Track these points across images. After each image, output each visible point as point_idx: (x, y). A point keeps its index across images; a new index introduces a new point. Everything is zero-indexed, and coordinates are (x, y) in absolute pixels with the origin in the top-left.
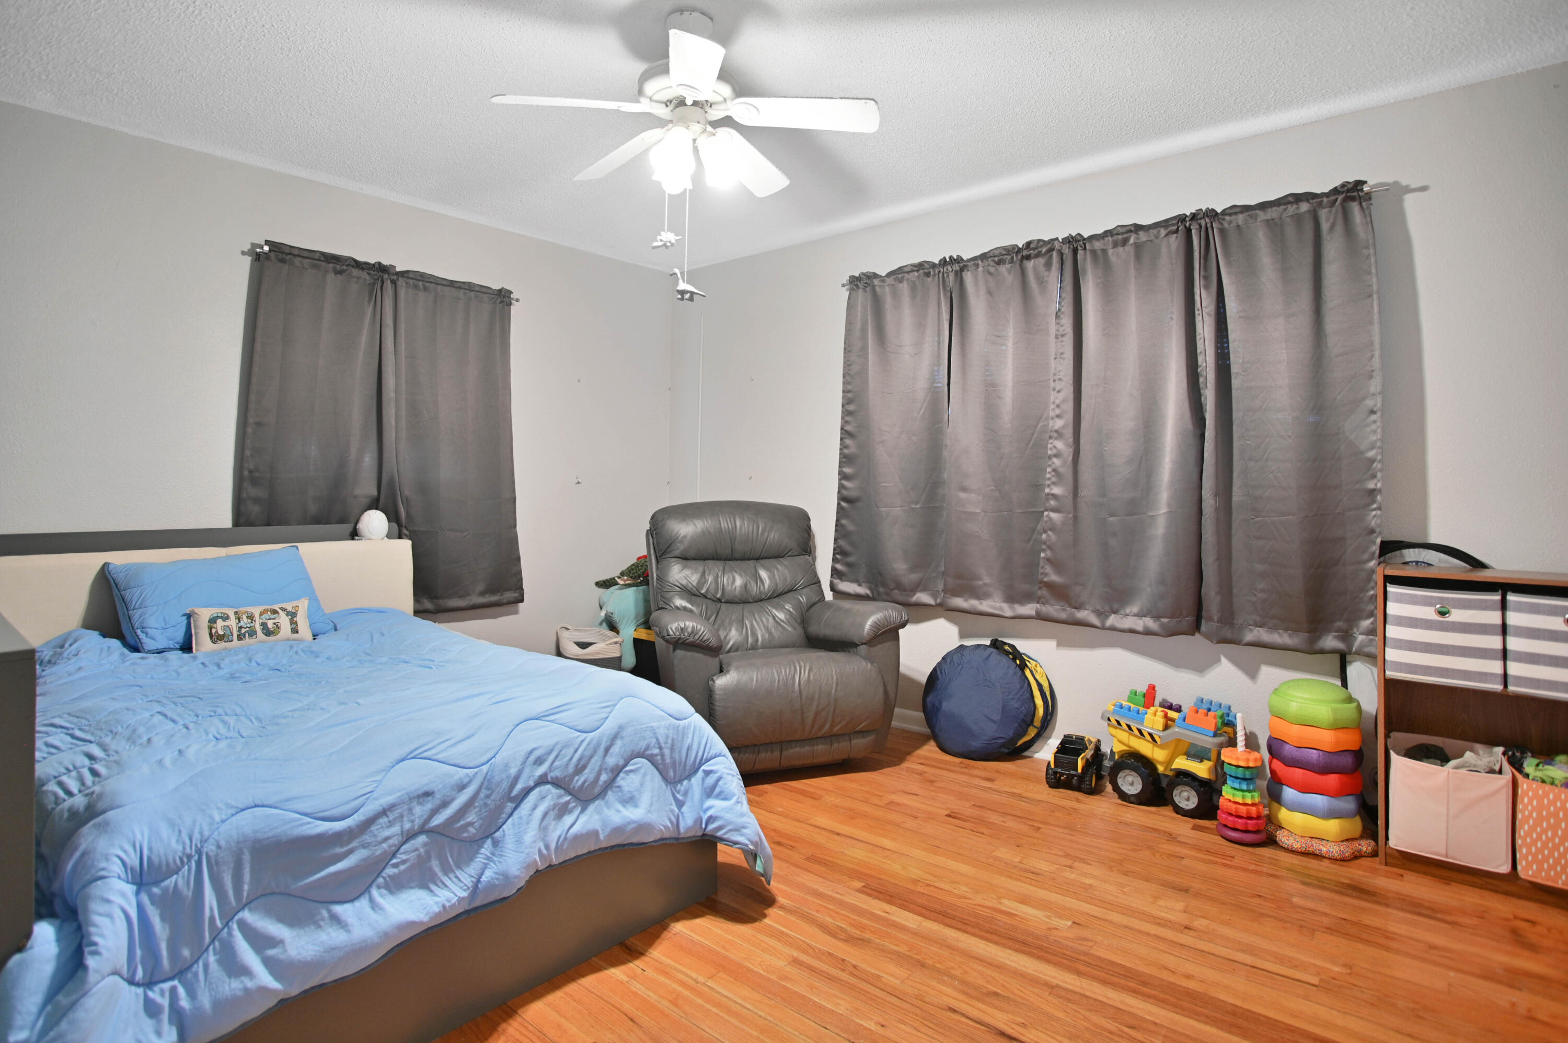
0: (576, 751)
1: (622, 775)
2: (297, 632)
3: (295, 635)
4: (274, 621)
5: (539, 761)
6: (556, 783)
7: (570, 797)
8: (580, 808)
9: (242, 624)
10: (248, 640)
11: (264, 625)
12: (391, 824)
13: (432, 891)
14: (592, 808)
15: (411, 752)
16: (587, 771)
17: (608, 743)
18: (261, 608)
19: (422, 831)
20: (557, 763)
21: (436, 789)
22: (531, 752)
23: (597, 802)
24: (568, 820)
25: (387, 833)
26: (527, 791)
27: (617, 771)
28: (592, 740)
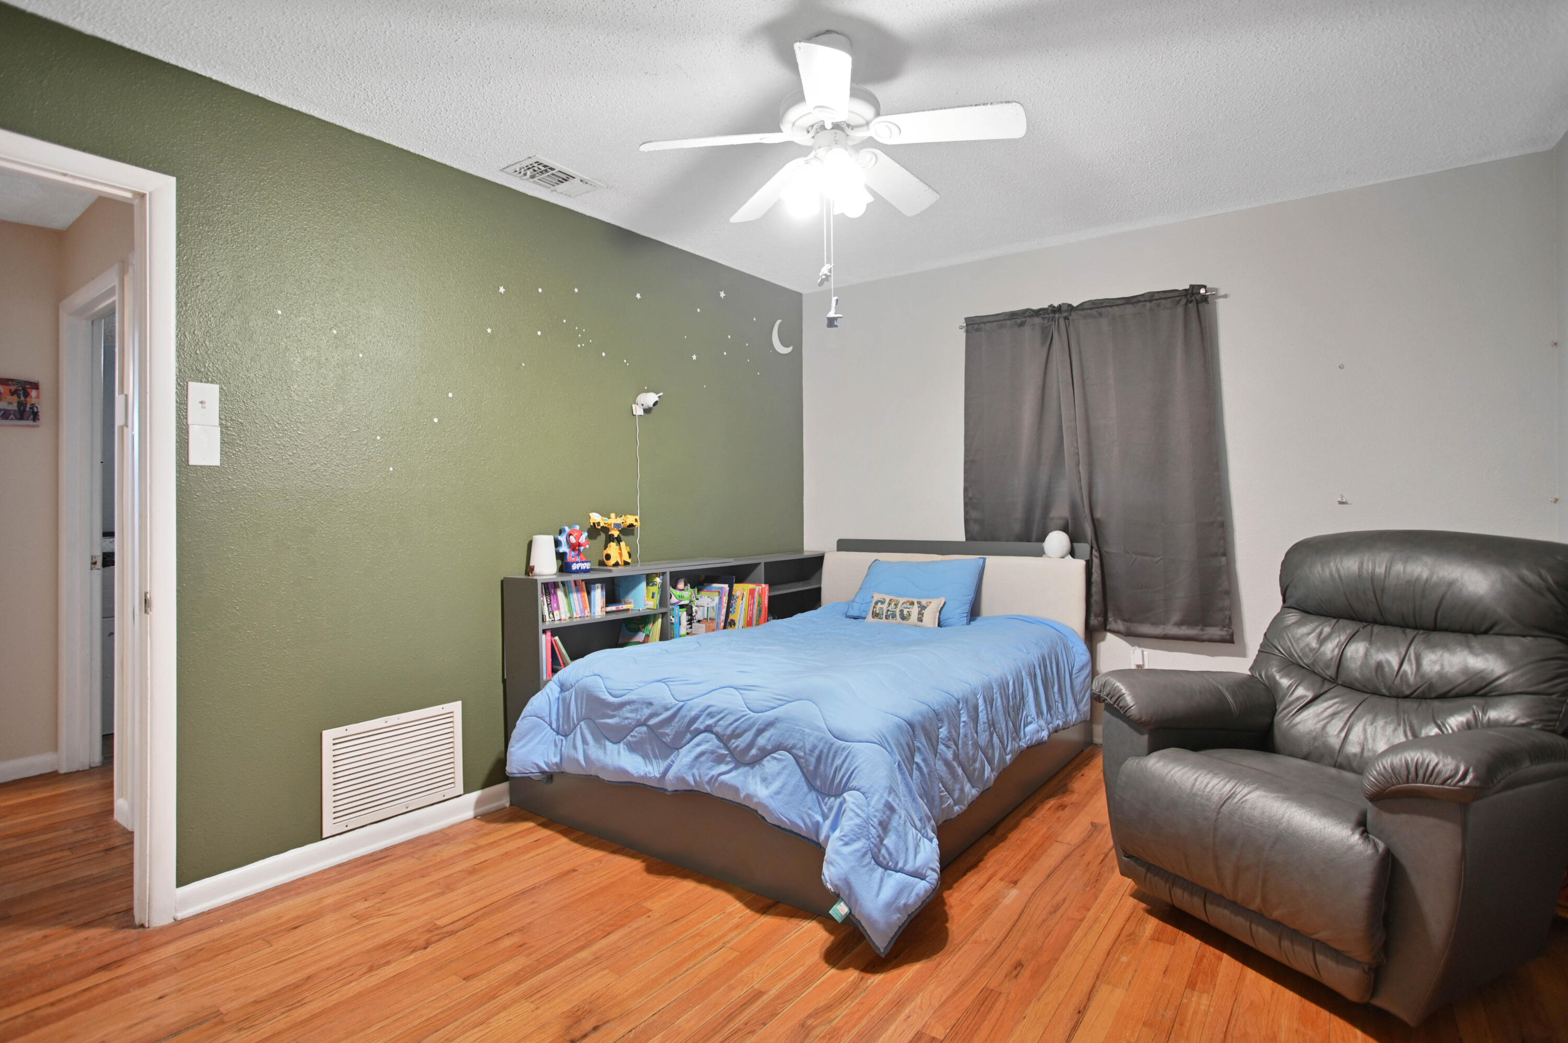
0: (736, 720)
1: (768, 757)
2: (922, 621)
3: (920, 623)
4: (909, 610)
5: (711, 715)
6: (719, 737)
7: (727, 752)
8: (734, 765)
9: (890, 608)
10: (891, 620)
11: (902, 611)
12: (632, 711)
13: (646, 763)
14: (742, 770)
15: (665, 679)
16: (740, 739)
17: (762, 727)
18: (905, 599)
19: (644, 724)
20: (721, 722)
21: (655, 703)
22: (709, 707)
23: (747, 768)
24: (723, 768)
25: (629, 715)
26: (698, 732)
27: (765, 753)
28: (750, 718)
